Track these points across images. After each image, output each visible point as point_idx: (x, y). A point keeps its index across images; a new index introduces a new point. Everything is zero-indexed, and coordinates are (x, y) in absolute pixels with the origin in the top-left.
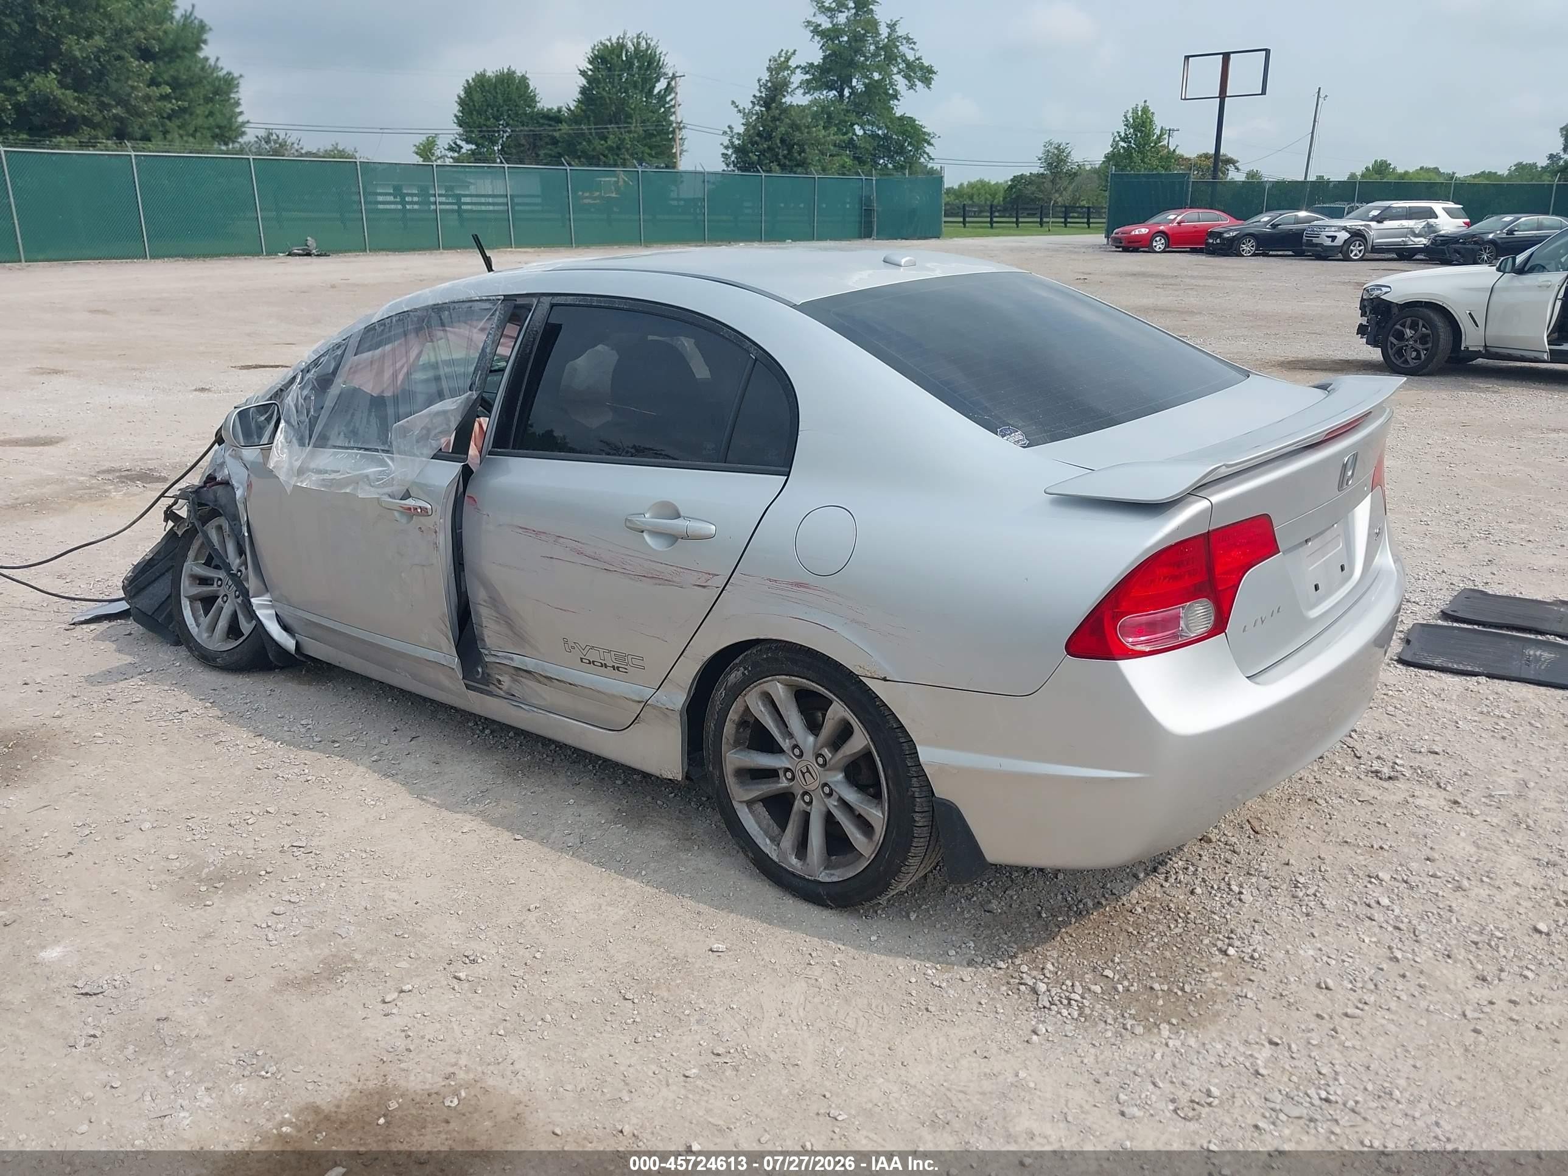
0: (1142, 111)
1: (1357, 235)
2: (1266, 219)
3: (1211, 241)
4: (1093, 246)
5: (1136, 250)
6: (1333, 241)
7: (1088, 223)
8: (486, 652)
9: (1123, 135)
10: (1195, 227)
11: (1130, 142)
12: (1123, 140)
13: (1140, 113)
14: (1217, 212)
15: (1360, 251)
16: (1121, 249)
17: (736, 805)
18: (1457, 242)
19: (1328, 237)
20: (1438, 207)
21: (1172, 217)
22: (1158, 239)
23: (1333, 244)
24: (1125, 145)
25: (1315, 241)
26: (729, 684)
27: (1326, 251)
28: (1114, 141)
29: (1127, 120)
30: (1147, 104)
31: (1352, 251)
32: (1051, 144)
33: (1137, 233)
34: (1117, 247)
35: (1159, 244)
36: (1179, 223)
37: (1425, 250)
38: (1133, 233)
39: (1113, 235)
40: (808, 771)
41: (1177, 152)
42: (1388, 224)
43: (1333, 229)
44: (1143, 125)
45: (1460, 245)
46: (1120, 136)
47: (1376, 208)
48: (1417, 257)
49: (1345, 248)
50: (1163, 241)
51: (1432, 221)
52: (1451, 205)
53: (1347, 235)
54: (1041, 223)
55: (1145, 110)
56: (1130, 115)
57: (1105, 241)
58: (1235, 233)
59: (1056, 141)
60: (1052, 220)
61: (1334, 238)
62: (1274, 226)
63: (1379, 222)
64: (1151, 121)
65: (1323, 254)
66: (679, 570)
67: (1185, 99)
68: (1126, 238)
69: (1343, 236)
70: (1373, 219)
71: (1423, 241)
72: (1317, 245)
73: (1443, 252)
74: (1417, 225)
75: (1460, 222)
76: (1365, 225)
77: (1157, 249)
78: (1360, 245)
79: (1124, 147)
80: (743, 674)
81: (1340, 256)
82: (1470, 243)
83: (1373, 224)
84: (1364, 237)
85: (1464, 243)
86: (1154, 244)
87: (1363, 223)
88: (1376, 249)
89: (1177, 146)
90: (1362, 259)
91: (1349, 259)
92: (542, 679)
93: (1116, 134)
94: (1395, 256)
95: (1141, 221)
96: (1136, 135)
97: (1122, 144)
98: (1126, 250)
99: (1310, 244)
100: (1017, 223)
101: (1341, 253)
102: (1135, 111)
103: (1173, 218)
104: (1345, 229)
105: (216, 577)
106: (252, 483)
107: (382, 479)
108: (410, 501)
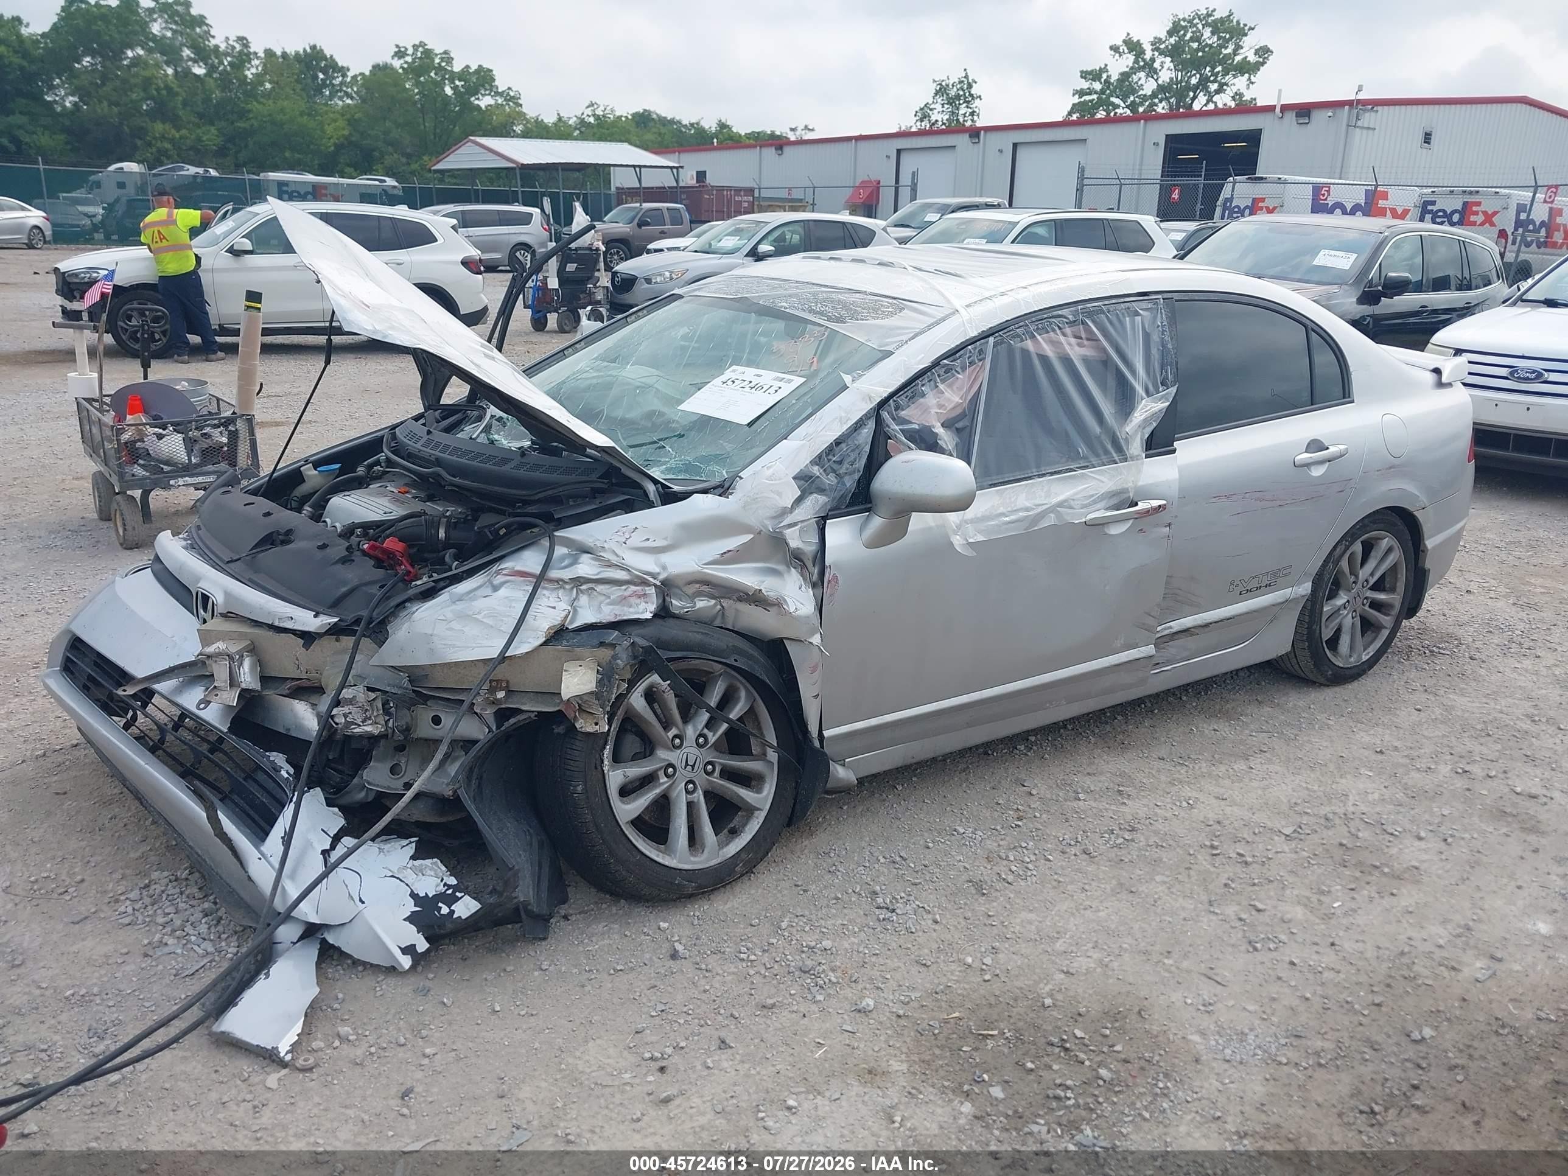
17: (1324, 644)
40: (1358, 595)
80: (1346, 545)
105: (660, 768)
106: (835, 577)
107: (1092, 496)
108: (1142, 506)
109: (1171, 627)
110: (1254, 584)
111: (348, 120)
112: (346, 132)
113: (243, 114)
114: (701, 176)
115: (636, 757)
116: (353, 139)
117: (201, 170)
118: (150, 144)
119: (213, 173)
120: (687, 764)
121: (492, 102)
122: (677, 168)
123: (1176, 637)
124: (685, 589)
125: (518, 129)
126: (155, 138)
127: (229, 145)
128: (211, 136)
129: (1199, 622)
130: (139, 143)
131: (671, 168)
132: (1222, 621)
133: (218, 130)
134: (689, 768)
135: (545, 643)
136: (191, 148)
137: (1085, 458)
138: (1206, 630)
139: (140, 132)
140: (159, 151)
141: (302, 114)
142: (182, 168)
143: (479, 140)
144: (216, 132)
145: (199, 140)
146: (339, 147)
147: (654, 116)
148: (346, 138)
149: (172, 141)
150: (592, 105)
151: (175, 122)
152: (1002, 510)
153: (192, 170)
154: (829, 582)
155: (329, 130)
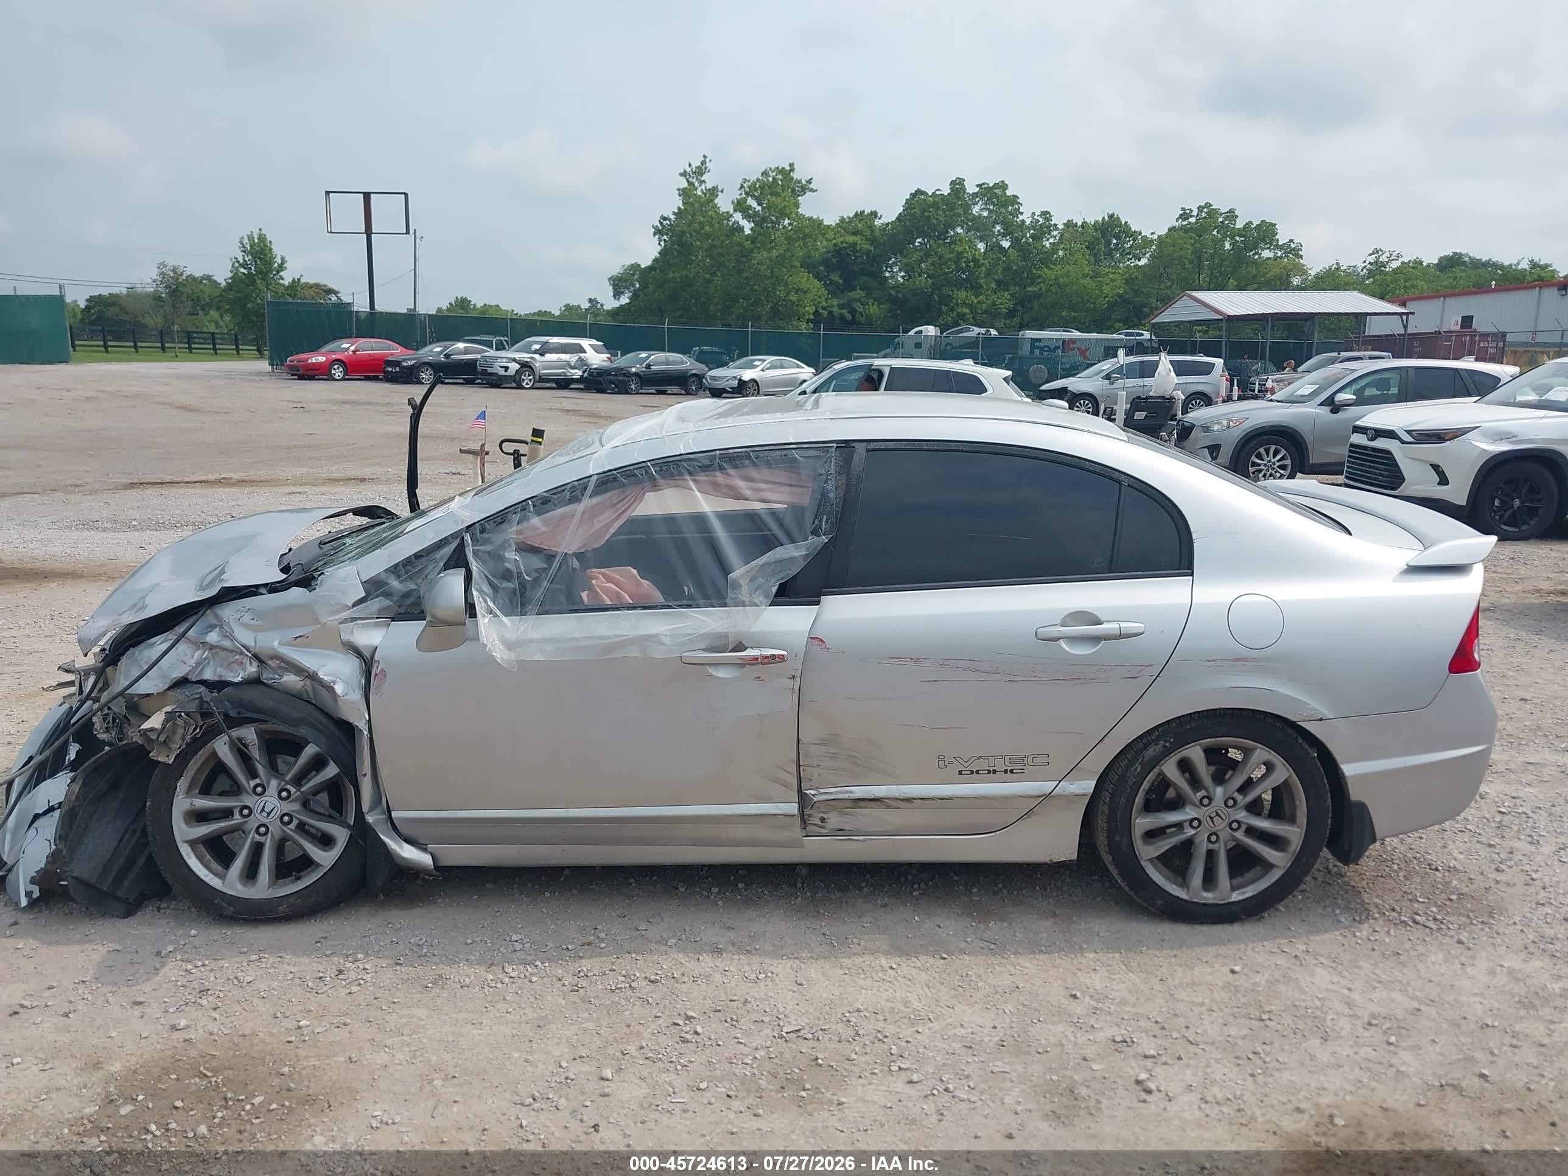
0: (258, 239)
1: (525, 366)
2: (438, 349)
3: (390, 369)
4: (260, 374)
5: (312, 378)
6: (506, 371)
7: (215, 349)
8: (813, 792)
9: (241, 261)
10: (370, 355)
11: (250, 269)
12: (241, 265)
13: (256, 241)
14: (389, 342)
15: (530, 380)
16: (296, 377)
17: (1143, 863)
18: (610, 374)
19: (501, 367)
20: (585, 343)
21: (346, 346)
22: (336, 367)
23: (506, 374)
24: (245, 271)
25: (490, 370)
26: (1146, 758)
27: (500, 380)
28: (233, 266)
29: (244, 247)
30: (263, 232)
31: (524, 380)
32: (165, 266)
33: (314, 361)
34: (292, 375)
35: (338, 372)
36: (354, 352)
37: (580, 380)
38: (310, 361)
39: (288, 362)
40: (1218, 815)
41: (302, 281)
42: (550, 357)
43: (504, 360)
44: (262, 252)
45: (612, 377)
46: (238, 262)
47: (537, 343)
48: (572, 386)
49: (518, 378)
50: (341, 369)
51: (582, 355)
52: (594, 342)
53: (518, 366)
54: (163, 349)
55: (262, 238)
56: (246, 241)
57: (269, 368)
58: (413, 362)
59: (171, 263)
60: (178, 345)
61: (506, 368)
62: (447, 356)
63: (542, 355)
64: (271, 249)
65: (496, 382)
66: (1105, 667)
67: (331, 232)
68: (303, 367)
69: (514, 367)
70: (536, 352)
71: (577, 373)
72: (492, 374)
73: (600, 383)
74: (572, 358)
75: (605, 356)
76: (531, 358)
77: (336, 377)
78: (529, 375)
79: (244, 273)
80: (1164, 746)
81: (514, 385)
82: (620, 375)
83: (537, 356)
84: (531, 367)
85: (616, 375)
86: (333, 372)
87: (529, 355)
88: (542, 379)
89: (301, 276)
90: (532, 388)
91: (522, 388)
92: (894, 803)
93: (234, 260)
94: (555, 385)
95: (314, 348)
96: (256, 262)
97: (243, 270)
98: (302, 377)
99: (485, 373)
100: (136, 347)
101: (513, 382)
102: (250, 238)
103: (348, 347)
104: (514, 360)
105: (238, 806)
106: (383, 672)
107: (690, 635)
108: (750, 653)
109: (851, 792)
110: (982, 765)
111: (1126, 280)
112: (1121, 291)
113: (1033, 281)
114: (1467, 321)
115: (223, 794)
116: (1127, 297)
117: (983, 331)
118: (952, 310)
119: (993, 332)
120: (263, 810)
121: (1271, 255)
122: (1407, 314)
123: (862, 804)
124: (270, 662)
125: (1296, 281)
126: (957, 305)
127: (1019, 308)
128: (1004, 300)
129: (896, 794)
130: (944, 308)
131: (1401, 314)
132: (932, 799)
133: (1011, 295)
134: (265, 814)
135: (168, 689)
136: (985, 312)
137: (691, 598)
138: (909, 805)
139: (946, 300)
140: (958, 315)
141: (1085, 276)
142: (968, 330)
143: (1195, 294)
144: (1009, 297)
145: (994, 303)
146: (1112, 305)
147: (1467, 259)
148: (1120, 296)
149: (970, 306)
150: (1376, 251)
151: (976, 289)
152: (576, 635)
153: (977, 330)
154: (376, 675)
155: (1106, 289)
